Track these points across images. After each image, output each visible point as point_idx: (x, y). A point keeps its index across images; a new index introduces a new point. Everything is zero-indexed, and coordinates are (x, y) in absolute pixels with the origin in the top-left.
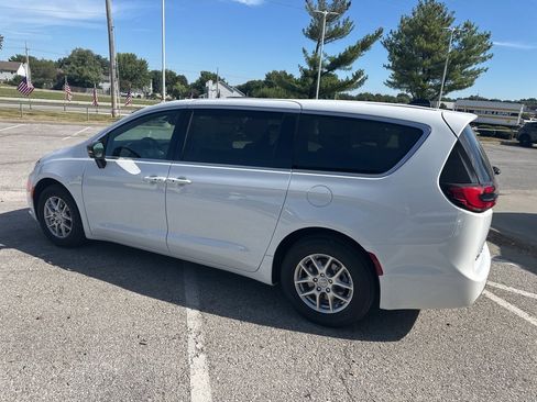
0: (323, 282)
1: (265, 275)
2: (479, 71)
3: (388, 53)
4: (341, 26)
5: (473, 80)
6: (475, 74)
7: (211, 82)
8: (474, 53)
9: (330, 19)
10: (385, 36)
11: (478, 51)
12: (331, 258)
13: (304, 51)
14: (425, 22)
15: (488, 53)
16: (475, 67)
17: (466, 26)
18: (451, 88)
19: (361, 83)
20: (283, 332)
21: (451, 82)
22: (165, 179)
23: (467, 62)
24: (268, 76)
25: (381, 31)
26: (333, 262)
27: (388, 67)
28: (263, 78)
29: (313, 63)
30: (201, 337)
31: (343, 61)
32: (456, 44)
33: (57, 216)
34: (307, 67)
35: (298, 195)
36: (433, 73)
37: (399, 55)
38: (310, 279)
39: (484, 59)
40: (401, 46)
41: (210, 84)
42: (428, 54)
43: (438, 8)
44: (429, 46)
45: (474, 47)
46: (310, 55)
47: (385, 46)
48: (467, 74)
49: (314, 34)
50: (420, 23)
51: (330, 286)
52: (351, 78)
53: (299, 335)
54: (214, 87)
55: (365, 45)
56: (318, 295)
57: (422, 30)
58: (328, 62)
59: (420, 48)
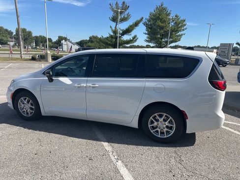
0: (162, 124)
1: (135, 124)
2: (182, 35)
3: (146, 28)
4: (126, 16)
5: (180, 39)
6: (181, 36)
7: (64, 41)
8: (179, 27)
9: (121, 13)
10: (144, 20)
11: (181, 26)
12: (165, 114)
13: (111, 27)
14: (160, 15)
15: (185, 27)
16: (180, 33)
17: (176, 16)
18: (172, 42)
19: (136, 41)
20: (147, 147)
21: (171, 40)
22: (85, 85)
23: (177, 31)
24: (90, 38)
25: (142, 18)
26: (166, 116)
27: (146, 34)
28: (88, 39)
29: (115, 32)
30: (114, 154)
31: (127, 31)
32: (172, 24)
33: (26, 106)
34: (112, 34)
35: (149, 89)
36: (165, 35)
37: (151, 28)
38: (156, 123)
39: (183, 30)
40: (151, 25)
42: (162, 28)
43: (165, 9)
44: (162, 25)
45: (179, 26)
46: (114, 29)
47: (144, 25)
48: (178, 36)
49: (114, 19)
50: (158, 15)
51: (165, 126)
52: (132, 39)
53: (154, 148)
55: (136, 24)
56: (159, 130)
57: (158, 18)
58: (121, 32)
59: (159, 26)
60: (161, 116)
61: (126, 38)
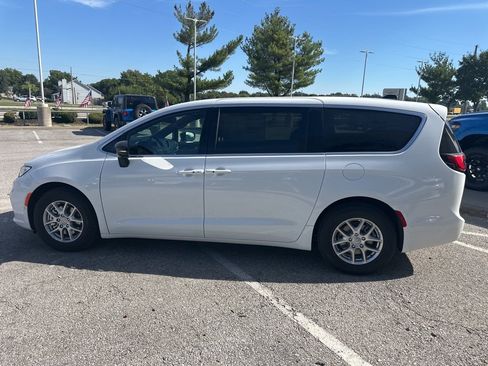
0: (357, 240)
2: (316, 72)
3: (247, 57)
4: (209, 32)
5: (313, 79)
6: (314, 74)
7: (64, 81)
8: (311, 58)
9: (199, 25)
10: (244, 42)
11: (315, 55)
12: (364, 220)
13: (178, 54)
14: (274, 32)
15: (321, 57)
16: (313, 69)
17: (305, 36)
18: (298, 86)
19: (229, 82)
21: (296, 81)
23: (308, 65)
24: (124, 75)
25: (240, 40)
27: (247, 69)
28: (118, 77)
29: (187, 64)
31: (212, 63)
32: (298, 50)
34: (181, 67)
35: (335, 173)
36: (285, 72)
37: (258, 59)
38: (346, 239)
39: (319, 63)
40: (257, 52)
41: (63, 83)
42: (279, 58)
43: (281, 21)
44: (280, 52)
45: (310, 54)
46: (184, 56)
47: (245, 51)
48: (308, 74)
49: (185, 38)
50: (271, 33)
51: (363, 242)
52: (222, 78)
54: (69, 86)
55: (230, 49)
56: (353, 252)
57: (273, 39)
58: (200, 64)
59: (274, 54)
60: (355, 224)
61: (210, 76)
